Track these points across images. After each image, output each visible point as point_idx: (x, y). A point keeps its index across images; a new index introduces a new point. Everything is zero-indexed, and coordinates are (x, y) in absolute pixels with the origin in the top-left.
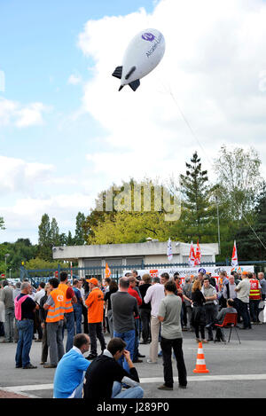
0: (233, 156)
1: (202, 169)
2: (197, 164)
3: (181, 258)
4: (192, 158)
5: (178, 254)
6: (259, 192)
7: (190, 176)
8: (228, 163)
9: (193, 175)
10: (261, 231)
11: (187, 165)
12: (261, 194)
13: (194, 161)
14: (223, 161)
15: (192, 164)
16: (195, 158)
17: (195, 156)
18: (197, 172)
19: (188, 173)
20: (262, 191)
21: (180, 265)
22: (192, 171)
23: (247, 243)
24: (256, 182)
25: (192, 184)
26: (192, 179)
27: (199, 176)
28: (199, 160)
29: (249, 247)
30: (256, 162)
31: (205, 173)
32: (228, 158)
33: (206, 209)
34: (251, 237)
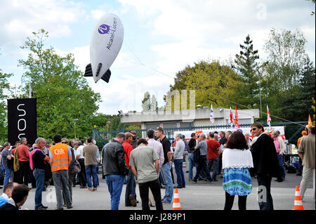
0: (282, 37)
1: (254, 49)
2: (250, 45)
3: (225, 121)
4: (246, 41)
5: (222, 118)
6: (303, 67)
7: (243, 56)
8: (277, 44)
9: (245, 54)
10: (304, 99)
11: (241, 46)
12: (306, 68)
13: (247, 43)
14: (273, 42)
15: (245, 45)
16: (248, 40)
17: (248, 38)
18: (249, 52)
19: (242, 53)
20: (306, 66)
21: (224, 126)
22: (244, 51)
23: (291, 109)
24: (301, 59)
25: (245, 61)
26: (245, 57)
27: (251, 55)
28: (251, 42)
29: (294, 112)
30: (301, 41)
31: (256, 52)
32: (277, 39)
33: (257, 83)
34: (295, 104)
